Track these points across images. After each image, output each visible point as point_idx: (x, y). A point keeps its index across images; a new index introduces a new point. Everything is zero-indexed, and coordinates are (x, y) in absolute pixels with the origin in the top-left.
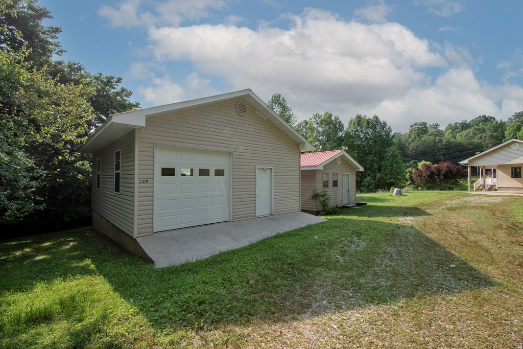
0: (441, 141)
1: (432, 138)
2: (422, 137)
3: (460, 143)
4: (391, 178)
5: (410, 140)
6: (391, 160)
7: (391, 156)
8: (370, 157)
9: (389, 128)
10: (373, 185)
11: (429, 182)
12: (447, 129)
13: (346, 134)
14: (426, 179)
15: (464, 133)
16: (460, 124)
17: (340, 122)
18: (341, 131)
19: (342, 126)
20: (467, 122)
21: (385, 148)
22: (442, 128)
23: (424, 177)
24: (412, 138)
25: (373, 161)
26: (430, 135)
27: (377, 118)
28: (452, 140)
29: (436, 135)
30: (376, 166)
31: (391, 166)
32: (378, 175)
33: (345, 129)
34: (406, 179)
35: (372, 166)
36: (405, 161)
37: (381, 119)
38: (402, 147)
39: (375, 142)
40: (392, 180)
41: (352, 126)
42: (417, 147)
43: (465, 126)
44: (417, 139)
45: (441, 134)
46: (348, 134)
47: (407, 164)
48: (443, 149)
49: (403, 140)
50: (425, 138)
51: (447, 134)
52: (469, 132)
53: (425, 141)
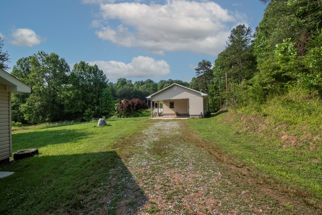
0: (132, 89)
1: (129, 87)
2: (123, 86)
3: (141, 91)
4: (105, 109)
5: (118, 87)
6: (105, 97)
7: (106, 94)
8: (91, 94)
9: (105, 75)
10: (92, 115)
11: (127, 111)
12: (135, 84)
13: (71, 74)
14: (126, 110)
15: (142, 86)
16: (140, 82)
17: (66, 64)
18: (67, 71)
19: (68, 67)
20: (143, 82)
21: (101, 88)
22: (133, 83)
23: (125, 108)
24: (119, 86)
25: (93, 97)
26: (128, 86)
27: (97, 67)
28: (137, 89)
29: (130, 86)
30: (95, 101)
31: (105, 101)
32: (97, 108)
33: (71, 71)
34: (115, 110)
35: (92, 100)
36: (114, 99)
37: (100, 69)
38: (113, 91)
39: (95, 84)
40: (106, 111)
41: (77, 69)
42: (121, 91)
43: (142, 83)
44: (121, 87)
45: (132, 85)
46: (73, 75)
47: (116, 101)
48: (134, 94)
49: (114, 87)
50: (125, 86)
51: (135, 86)
52: (144, 86)
53: (125, 89)
